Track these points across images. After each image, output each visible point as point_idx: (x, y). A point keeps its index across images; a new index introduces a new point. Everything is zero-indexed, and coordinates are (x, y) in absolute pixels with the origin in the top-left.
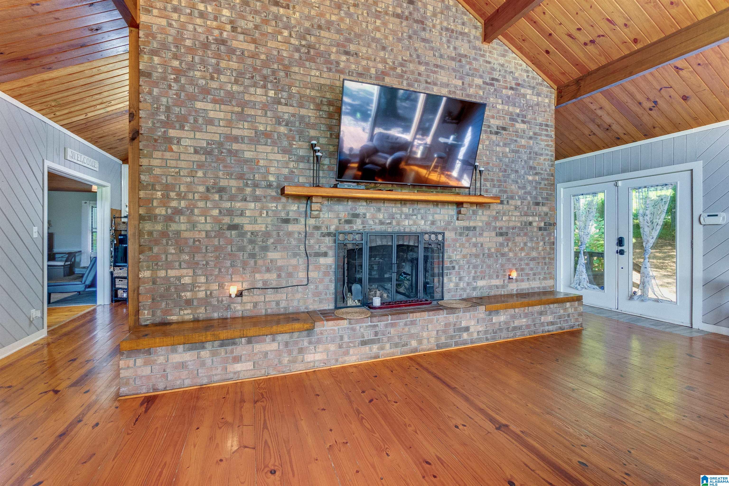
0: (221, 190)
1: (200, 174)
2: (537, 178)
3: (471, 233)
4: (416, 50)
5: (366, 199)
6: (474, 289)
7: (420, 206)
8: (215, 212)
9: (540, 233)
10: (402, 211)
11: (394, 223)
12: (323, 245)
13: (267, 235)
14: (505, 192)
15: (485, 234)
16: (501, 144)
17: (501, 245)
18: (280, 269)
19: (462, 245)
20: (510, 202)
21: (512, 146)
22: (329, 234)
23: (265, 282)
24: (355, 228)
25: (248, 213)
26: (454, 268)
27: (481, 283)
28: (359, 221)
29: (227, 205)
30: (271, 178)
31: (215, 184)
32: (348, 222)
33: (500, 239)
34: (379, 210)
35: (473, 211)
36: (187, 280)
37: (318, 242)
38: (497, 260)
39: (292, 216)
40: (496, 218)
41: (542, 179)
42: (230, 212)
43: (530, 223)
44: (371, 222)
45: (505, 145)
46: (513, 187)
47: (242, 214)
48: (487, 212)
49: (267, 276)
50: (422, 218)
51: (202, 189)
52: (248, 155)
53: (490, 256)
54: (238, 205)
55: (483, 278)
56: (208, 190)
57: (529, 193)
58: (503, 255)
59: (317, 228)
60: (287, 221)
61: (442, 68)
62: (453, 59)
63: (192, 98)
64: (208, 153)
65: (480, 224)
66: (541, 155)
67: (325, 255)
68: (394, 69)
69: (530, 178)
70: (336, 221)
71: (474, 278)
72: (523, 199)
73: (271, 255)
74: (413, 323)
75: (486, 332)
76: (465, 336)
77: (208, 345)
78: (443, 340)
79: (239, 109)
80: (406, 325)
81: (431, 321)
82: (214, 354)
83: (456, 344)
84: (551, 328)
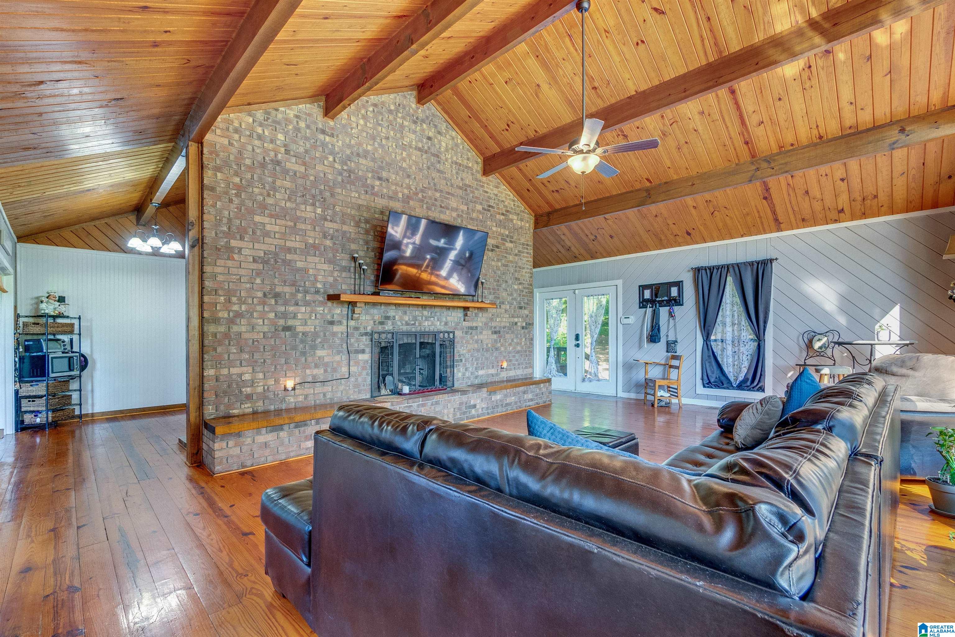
0: (277, 296)
1: (258, 281)
2: (521, 287)
3: (474, 332)
4: (433, 179)
5: (395, 305)
6: (476, 377)
7: (437, 310)
8: (272, 315)
9: (523, 331)
10: (422, 313)
11: (417, 324)
12: (361, 344)
13: (316, 334)
14: (499, 298)
15: (485, 332)
16: (495, 259)
17: (496, 341)
18: (326, 365)
19: (468, 342)
20: (502, 306)
21: (503, 261)
22: (366, 334)
23: (314, 377)
24: (387, 328)
25: (300, 316)
26: (461, 360)
27: (481, 372)
28: (390, 322)
29: (282, 309)
30: (319, 286)
31: (271, 290)
32: (381, 323)
33: (495, 336)
34: (405, 313)
35: (476, 314)
36: (247, 377)
37: (358, 340)
38: (493, 353)
39: (336, 318)
40: (492, 319)
41: (524, 288)
42: (285, 316)
43: (516, 323)
44: (399, 323)
45: (498, 260)
46: (504, 294)
47: (295, 317)
48: (485, 315)
49: (316, 371)
50: (438, 320)
51: (260, 294)
52: (299, 264)
53: (487, 350)
54: (291, 309)
55: (482, 368)
56: (265, 295)
57: (515, 299)
58: (497, 349)
59: (356, 329)
60: (332, 323)
61: (453, 195)
62: (460, 188)
63: (252, 212)
64: (265, 262)
65: (480, 324)
66: (524, 268)
67: (363, 351)
68: (417, 194)
69: (516, 287)
70: (372, 322)
71: (476, 369)
72: (511, 304)
73: (320, 353)
74: (437, 403)
75: (487, 408)
76: (473, 411)
77: (286, 427)
78: (458, 416)
79: (291, 224)
80: (432, 405)
81: (449, 401)
82: (290, 435)
83: (468, 418)
84: (531, 403)
